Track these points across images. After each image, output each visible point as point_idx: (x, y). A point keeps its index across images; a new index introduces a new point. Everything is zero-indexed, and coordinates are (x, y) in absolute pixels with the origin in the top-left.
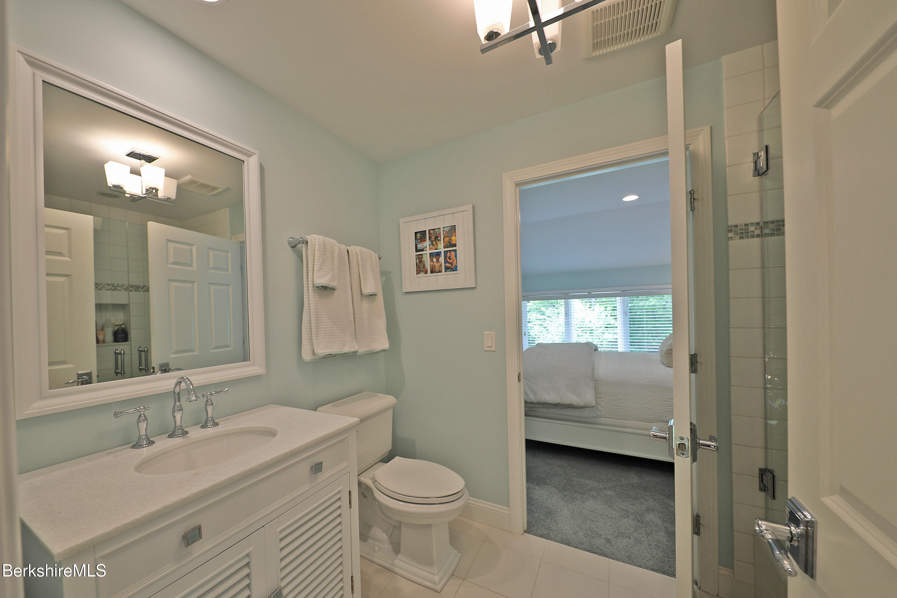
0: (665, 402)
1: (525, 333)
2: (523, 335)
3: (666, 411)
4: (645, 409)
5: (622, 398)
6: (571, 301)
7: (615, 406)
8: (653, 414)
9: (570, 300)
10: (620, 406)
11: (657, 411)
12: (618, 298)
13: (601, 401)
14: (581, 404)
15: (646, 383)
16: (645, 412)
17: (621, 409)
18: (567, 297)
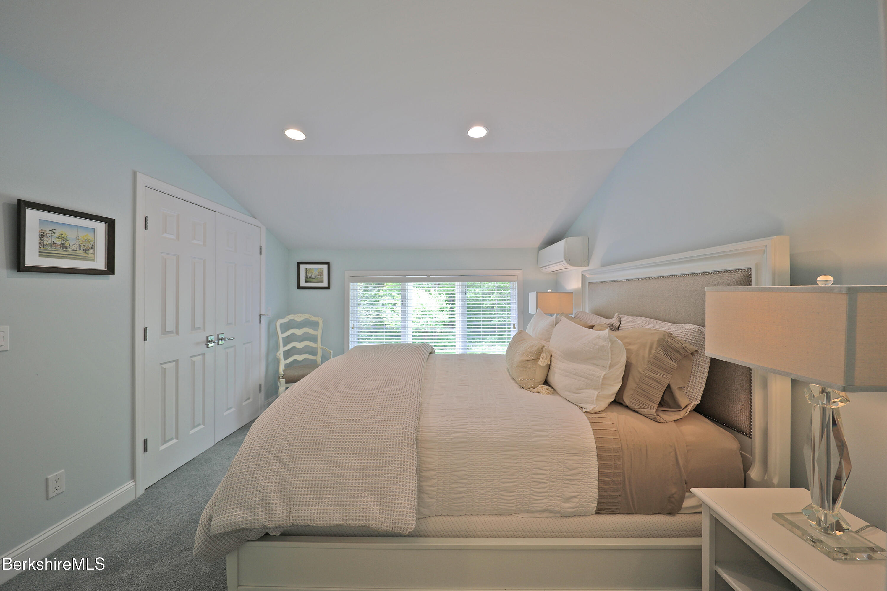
0: (534, 476)
1: (353, 325)
2: (351, 328)
3: (535, 492)
4: (502, 493)
5: (466, 475)
6: (409, 285)
7: (455, 494)
8: (514, 501)
9: (407, 284)
10: (461, 492)
11: (521, 493)
12: (457, 284)
13: (431, 486)
14: (385, 524)
15: (503, 440)
16: (502, 499)
17: (463, 497)
18: (403, 279)
